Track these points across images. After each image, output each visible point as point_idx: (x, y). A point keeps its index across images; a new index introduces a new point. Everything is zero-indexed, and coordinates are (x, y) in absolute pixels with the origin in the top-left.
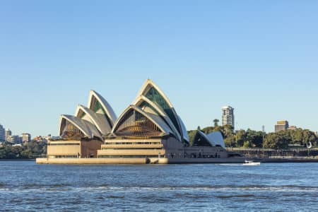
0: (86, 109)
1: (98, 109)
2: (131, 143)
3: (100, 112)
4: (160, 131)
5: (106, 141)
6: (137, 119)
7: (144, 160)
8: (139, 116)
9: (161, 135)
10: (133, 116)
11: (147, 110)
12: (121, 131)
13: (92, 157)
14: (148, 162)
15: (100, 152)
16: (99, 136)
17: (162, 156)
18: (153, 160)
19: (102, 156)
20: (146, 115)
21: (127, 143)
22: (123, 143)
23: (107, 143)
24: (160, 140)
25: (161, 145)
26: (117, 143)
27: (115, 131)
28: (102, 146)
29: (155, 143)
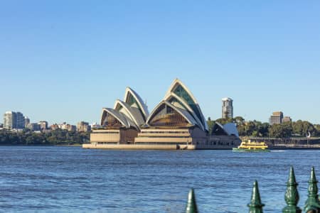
0: (122, 102)
1: (133, 103)
2: (163, 132)
3: (134, 105)
4: (187, 122)
5: (142, 130)
6: (168, 112)
7: (174, 146)
8: (170, 109)
9: (188, 125)
10: (165, 110)
11: (176, 104)
12: (154, 122)
13: (129, 143)
14: (178, 148)
15: (137, 140)
16: (134, 126)
17: (190, 144)
18: (182, 146)
19: (139, 143)
20: (176, 109)
21: (160, 132)
22: (157, 132)
23: (143, 132)
24: (187, 130)
25: (188, 135)
26: (152, 132)
27: (149, 122)
28: (139, 134)
29: (183, 132)
